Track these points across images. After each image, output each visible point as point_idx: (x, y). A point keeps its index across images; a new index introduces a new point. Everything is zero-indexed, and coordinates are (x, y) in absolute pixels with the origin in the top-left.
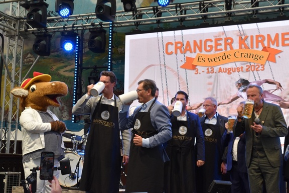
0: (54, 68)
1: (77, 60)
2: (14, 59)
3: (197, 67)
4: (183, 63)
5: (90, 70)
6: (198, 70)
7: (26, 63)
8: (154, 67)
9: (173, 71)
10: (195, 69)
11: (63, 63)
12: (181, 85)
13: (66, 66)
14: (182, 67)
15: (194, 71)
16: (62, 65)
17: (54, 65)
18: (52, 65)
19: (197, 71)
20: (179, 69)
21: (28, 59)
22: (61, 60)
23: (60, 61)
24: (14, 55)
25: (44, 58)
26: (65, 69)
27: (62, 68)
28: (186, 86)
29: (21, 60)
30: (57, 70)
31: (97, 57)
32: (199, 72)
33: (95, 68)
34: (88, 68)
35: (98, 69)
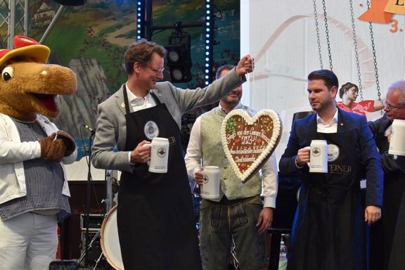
0: (96, 31)
1: (142, 11)
2: (12, 14)
3: (395, 18)
4: (365, 9)
5: (169, 32)
6: (397, 23)
7: (38, 22)
8: (302, 19)
9: (342, 27)
10: (391, 21)
11: (114, 19)
12: (360, 56)
13: (120, 27)
14: (362, 18)
15: (389, 26)
16: (113, 23)
17: (96, 25)
18: (90, 24)
19: (395, 26)
20: (357, 22)
21: (42, 14)
22: (110, 14)
23: (107, 15)
24: (12, 7)
25: (74, 12)
26: (118, 32)
27: (112, 30)
28: (372, 58)
29: (25, 16)
30: (101, 34)
31: (183, 6)
32: (399, 26)
33: (179, 27)
34: (163, 29)
35: (184, 29)
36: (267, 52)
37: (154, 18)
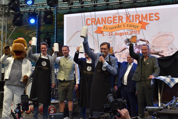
0: (26, 33)
1: (38, 29)
2: (2, 28)
3: (104, 32)
4: (96, 30)
5: (45, 34)
6: (104, 34)
7: (10, 30)
8: (80, 32)
9: (90, 34)
10: (102, 33)
11: (31, 30)
12: (95, 42)
13: (33, 32)
14: (95, 32)
15: (102, 35)
16: (31, 31)
17: (26, 32)
19: (103, 34)
21: (11, 28)
22: (30, 29)
23: (29, 29)
24: (2, 26)
25: (20, 28)
26: (32, 34)
27: (31, 33)
28: (98, 43)
29: (6, 28)
30: (28, 34)
31: (49, 27)
32: (104, 35)
33: (48, 33)
34: (43, 33)
35: (49, 34)
36: (71, 40)
37: (41, 30)
